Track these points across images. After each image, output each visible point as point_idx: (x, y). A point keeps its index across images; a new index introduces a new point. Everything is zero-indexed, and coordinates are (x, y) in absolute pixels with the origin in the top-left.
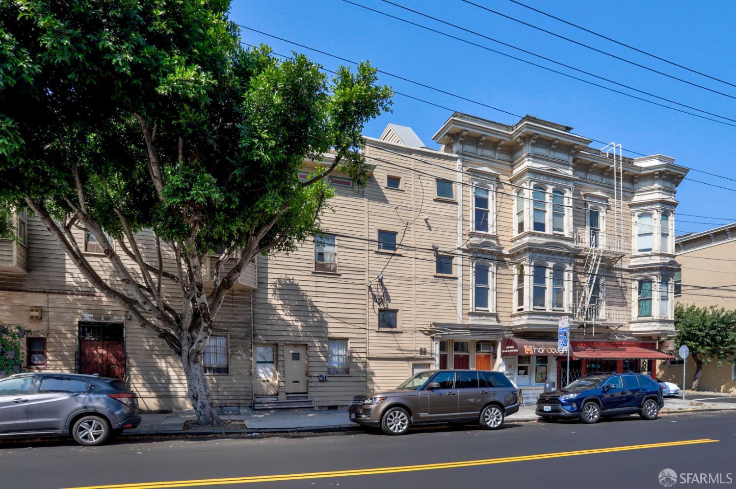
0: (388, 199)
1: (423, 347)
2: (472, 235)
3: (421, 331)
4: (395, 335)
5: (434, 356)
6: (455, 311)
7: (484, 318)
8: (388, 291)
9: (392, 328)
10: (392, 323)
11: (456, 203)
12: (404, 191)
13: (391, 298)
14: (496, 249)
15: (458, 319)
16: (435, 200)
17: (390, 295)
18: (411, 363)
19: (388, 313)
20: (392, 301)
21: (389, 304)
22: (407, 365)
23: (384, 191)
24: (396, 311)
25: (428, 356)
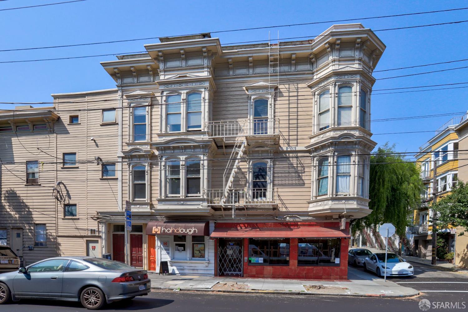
0: (69, 132)
1: (93, 228)
2: (128, 144)
3: (92, 218)
4: (75, 221)
5: (101, 234)
6: (116, 203)
7: (138, 206)
8: (70, 192)
9: (73, 216)
10: (74, 213)
11: (117, 124)
12: (80, 124)
13: (71, 197)
14: (144, 152)
15: (119, 209)
16: (101, 125)
17: (71, 194)
18: (85, 239)
19: (71, 207)
20: (72, 199)
21: (70, 201)
22: (82, 240)
23: (67, 127)
24: (75, 205)
25: (97, 234)
